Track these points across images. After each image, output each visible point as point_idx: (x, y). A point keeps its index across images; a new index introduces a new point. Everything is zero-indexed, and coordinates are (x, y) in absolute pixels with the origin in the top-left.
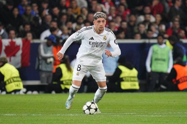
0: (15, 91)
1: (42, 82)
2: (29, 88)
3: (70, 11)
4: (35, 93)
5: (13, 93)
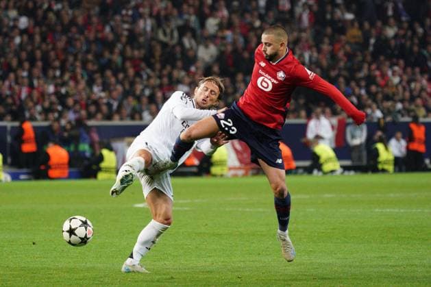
0: (332, 171)
1: (353, 161)
2: (345, 168)
3: (386, 90)
4: (352, 173)
5: (330, 174)
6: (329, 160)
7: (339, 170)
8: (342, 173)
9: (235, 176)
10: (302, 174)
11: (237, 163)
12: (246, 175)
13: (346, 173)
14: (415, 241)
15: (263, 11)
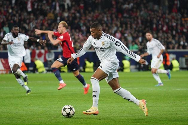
1: (49, 68)
6: (41, 67)
7: (45, 71)
8: (46, 73)
9: (2, 74)
10: (30, 73)
11: (3, 69)
12: (7, 73)
13: (48, 73)
14: (73, 101)
15: (13, 5)
